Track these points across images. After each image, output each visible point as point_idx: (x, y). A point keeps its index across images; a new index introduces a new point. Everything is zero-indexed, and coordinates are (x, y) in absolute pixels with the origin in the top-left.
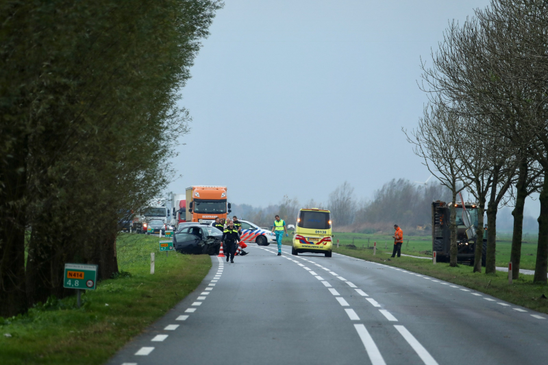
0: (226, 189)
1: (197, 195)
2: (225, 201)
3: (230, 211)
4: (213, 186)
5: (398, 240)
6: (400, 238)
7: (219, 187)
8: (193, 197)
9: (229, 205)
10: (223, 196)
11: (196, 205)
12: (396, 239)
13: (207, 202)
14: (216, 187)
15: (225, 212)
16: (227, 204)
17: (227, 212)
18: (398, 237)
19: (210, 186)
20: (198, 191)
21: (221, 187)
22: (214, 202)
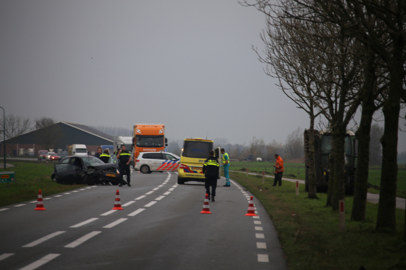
0: (163, 127)
1: (139, 131)
2: (162, 136)
3: (166, 145)
4: (153, 124)
5: (278, 169)
6: (281, 167)
7: (158, 125)
8: (136, 134)
9: (166, 140)
10: (161, 132)
11: (138, 140)
12: (277, 168)
13: (147, 138)
14: (155, 125)
15: (162, 146)
16: (164, 139)
17: (165, 146)
18: (278, 166)
19: (151, 124)
20: (139, 129)
21: (160, 125)
22: (153, 138)
